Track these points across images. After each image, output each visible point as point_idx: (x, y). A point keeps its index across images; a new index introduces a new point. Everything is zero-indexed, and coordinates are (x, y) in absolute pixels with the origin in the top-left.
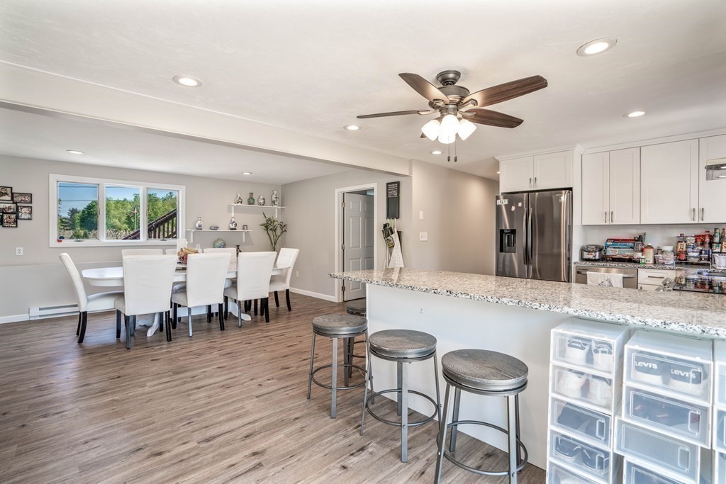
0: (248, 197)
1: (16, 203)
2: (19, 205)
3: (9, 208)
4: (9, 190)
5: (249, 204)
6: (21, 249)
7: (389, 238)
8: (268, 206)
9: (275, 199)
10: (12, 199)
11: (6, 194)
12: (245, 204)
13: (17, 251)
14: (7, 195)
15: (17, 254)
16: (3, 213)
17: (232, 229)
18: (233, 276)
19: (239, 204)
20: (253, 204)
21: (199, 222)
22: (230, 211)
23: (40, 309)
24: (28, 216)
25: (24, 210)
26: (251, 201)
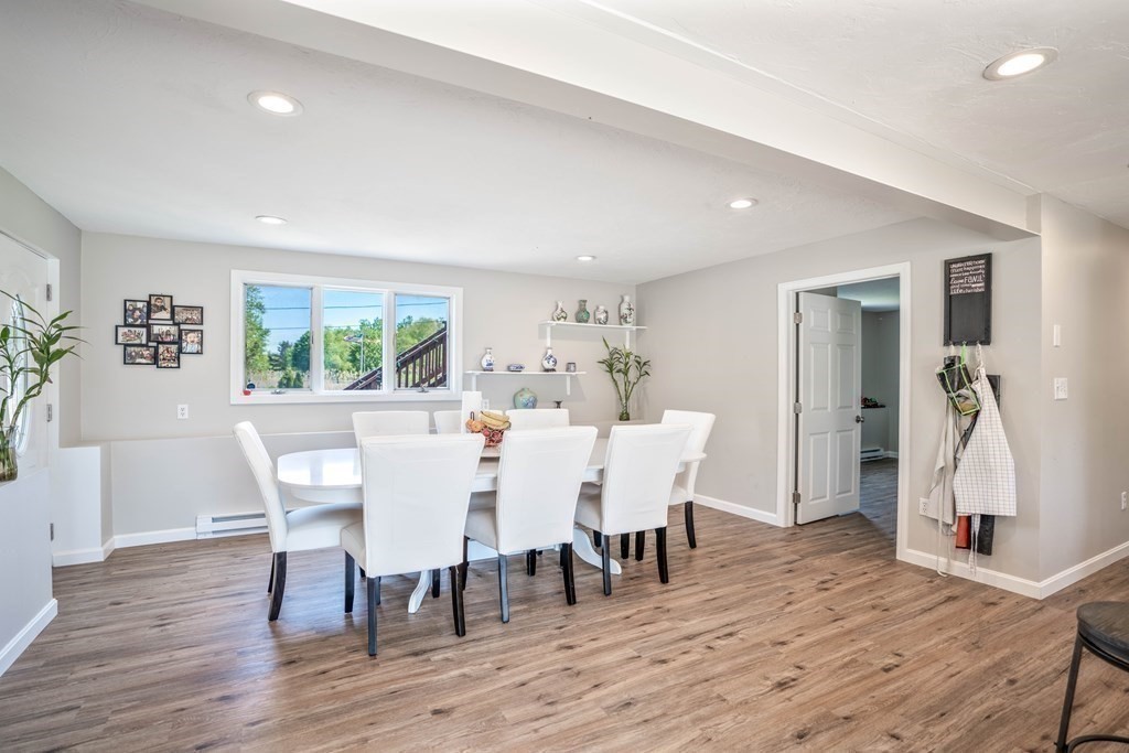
0: (576, 308)
1: (178, 324)
2: (183, 327)
3: (168, 334)
4: (167, 300)
5: (579, 320)
6: (186, 406)
7: (963, 391)
8: (613, 325)
9: (627, 312)
10: (172, 318)
11: (163, 308)
12: (571, 322)
13: (179, 411)
14: (165, 309)
15: (180, 417)
16: (159, 343)
17: (547, 370)
18: (593, 478)
19: (562, 321)
20: (586, 321)
21: (488, 357)
22: (542, 335)
23: (214, 520)
24: (196, 348)
25: (191, 336)
26: (582, 315)
